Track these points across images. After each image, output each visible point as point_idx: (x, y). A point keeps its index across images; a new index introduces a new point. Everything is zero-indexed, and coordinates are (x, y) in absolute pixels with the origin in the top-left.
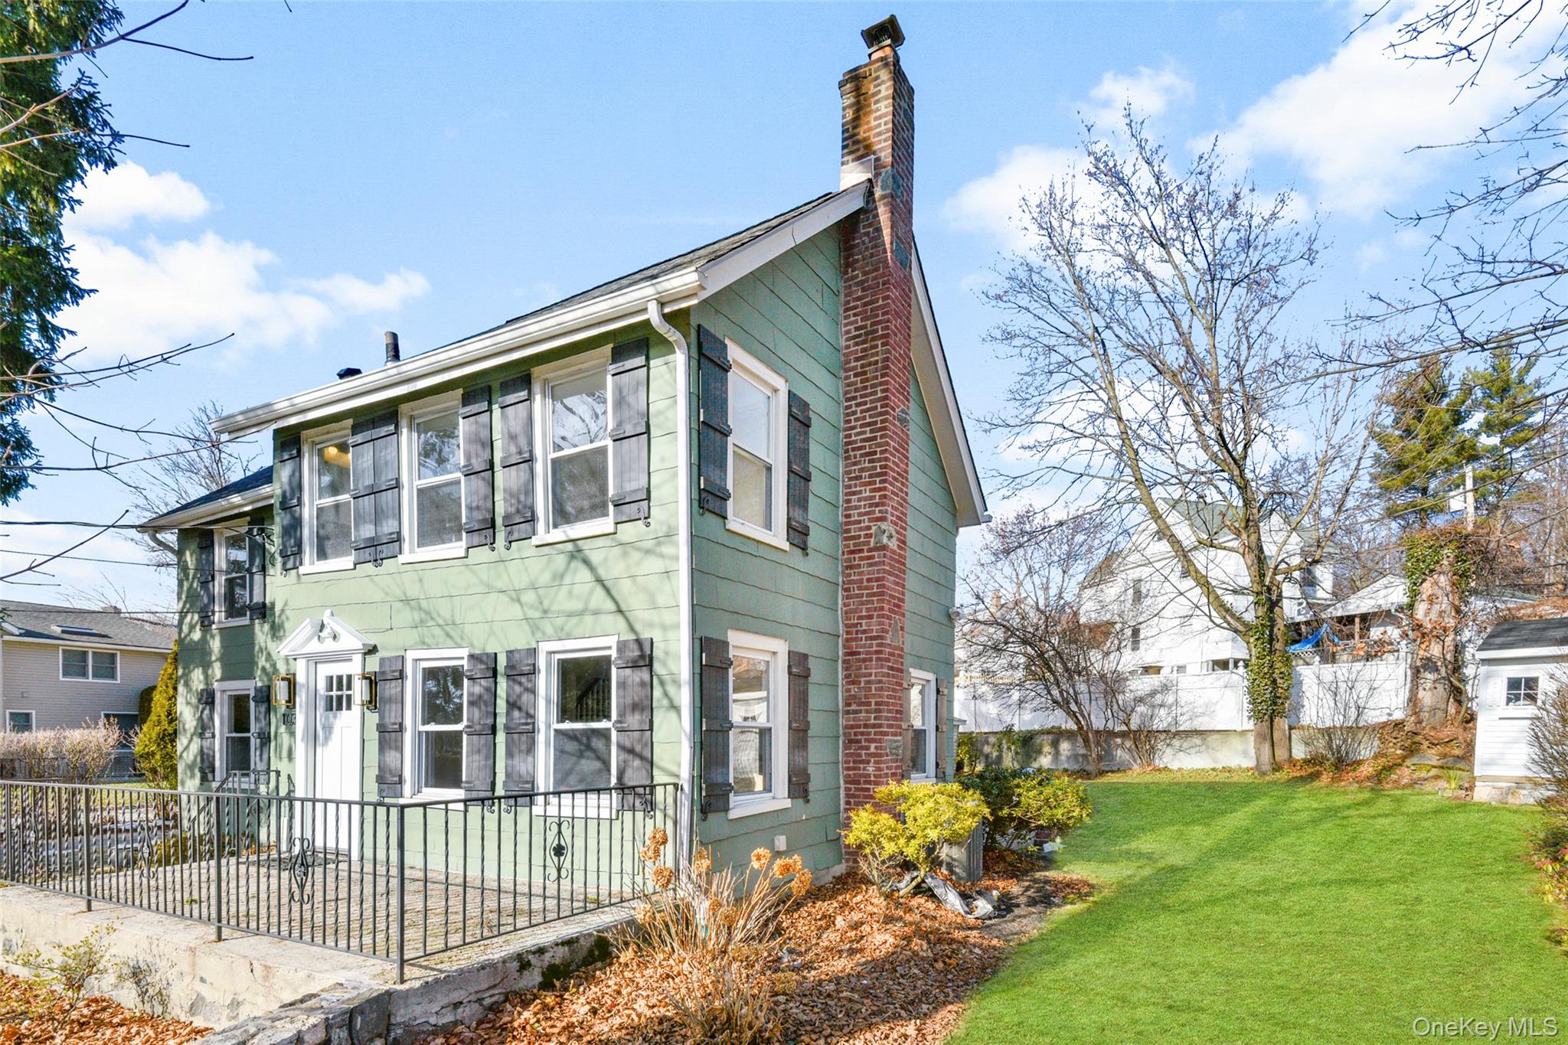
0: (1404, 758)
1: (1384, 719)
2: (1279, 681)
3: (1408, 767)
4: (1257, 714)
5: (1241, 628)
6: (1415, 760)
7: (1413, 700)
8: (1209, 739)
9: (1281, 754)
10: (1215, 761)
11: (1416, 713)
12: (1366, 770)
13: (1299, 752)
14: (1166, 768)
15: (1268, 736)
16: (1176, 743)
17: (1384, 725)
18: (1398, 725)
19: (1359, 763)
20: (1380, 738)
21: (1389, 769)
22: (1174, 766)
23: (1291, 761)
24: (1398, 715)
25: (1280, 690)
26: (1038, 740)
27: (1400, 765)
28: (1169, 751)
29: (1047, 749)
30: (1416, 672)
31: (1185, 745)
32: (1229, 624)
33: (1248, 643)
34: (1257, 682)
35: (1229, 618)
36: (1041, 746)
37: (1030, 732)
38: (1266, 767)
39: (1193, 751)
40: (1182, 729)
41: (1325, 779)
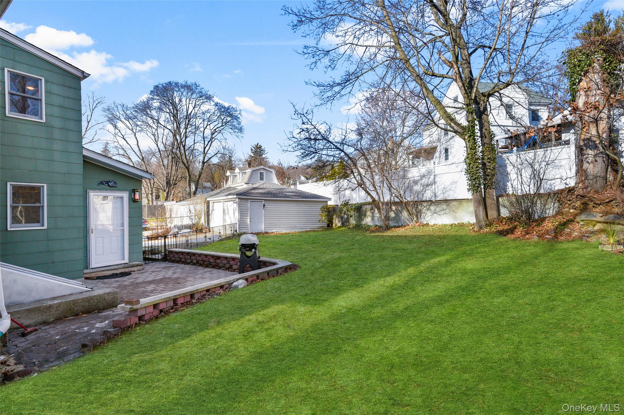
0: (576, 215)
1: (562, 187)
2: (488, 164)
3: (578, 223)
4: (474, 187)
5: (460, 130)
6: (583, 217)
7: (580, 171)
8: (451, 205)
9: (492, 214)
10: (455, 218)
11: (582, 181)
12: (549, 225)
13: (504, 213)
14: (427, 225)
15: (483, 202)
16: (433, 208)
17: (562, 191)
18: (571, 190)
19: (542, 219)
20: (559, 201)
21: (564, 224)
22: (432, 223)
23: (500, 219)
24: (572, 183)
25: (489, 171)
26: (364, 208)
27: (572, 221)
28: (429, 213)
29: (369, 213)
30: (580, 151)
31: (438, 209)
32: (453, 128)
33: (464, 139)
34: (471, 165)
35: (453, 124)
36: (366, 212)
37: (361, 204)
38: (483, 223)
39: (442, 213)
40: (438, 199)
41: (518, 232)
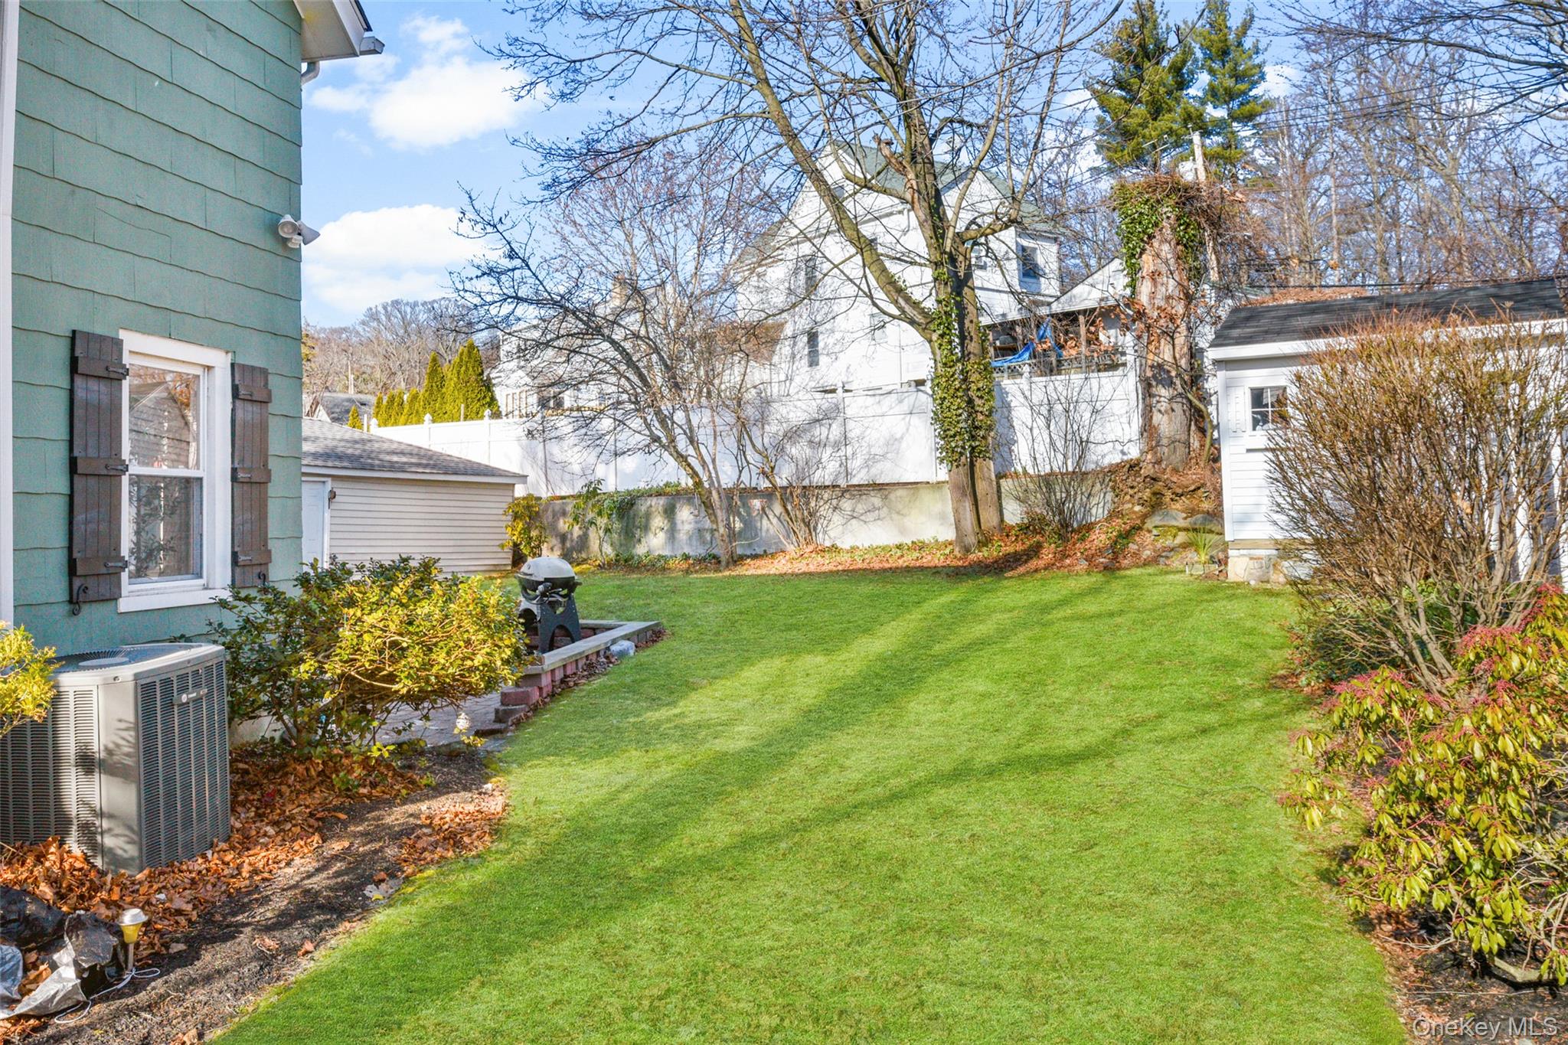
0: (1145, 517)
1: (1116, 458)
2: (978, 402)
3: (1150, 531)
4: (950, 455)
5: (919, 318)
6: (1156, 520)
7: (1148, 429)
8: (892, 496)
9: (989, 518)
10: (903, 531)
11: (1152, 449)
12: (1099, 538)
13: (1014, 513)
14: (834, 549)
15: (969, 490)
16: (847, 504)
17: (1114, 470)
18: (1133, 466)
19: (1090, 527)
20: (1113, 489)
21: (1127, 535)
22: (845, 544)
23: (1003, 528)
24: (1134, 452)
25: (980, 417)
26: (642, 506)
27: (1140, 528)
28: (837, 518)
29: (658, 522)
30: (1147, 387)
31: (860, 508)
32: (903, 312)
33: (930, 341)
34: (946, 404)
35: (901, 301)
36: (648, 516)
37: (629, 492)
38: (971, 540)
39: (870, 517)
40: (855, 481)
41: (1047, 554)
